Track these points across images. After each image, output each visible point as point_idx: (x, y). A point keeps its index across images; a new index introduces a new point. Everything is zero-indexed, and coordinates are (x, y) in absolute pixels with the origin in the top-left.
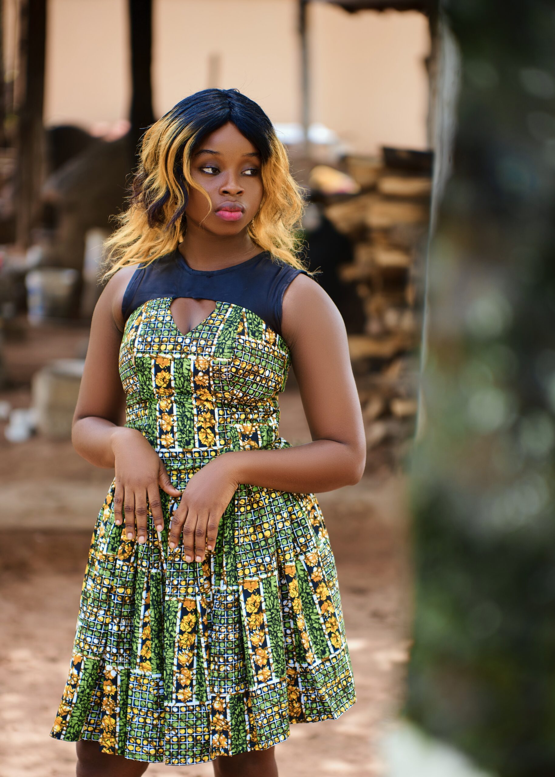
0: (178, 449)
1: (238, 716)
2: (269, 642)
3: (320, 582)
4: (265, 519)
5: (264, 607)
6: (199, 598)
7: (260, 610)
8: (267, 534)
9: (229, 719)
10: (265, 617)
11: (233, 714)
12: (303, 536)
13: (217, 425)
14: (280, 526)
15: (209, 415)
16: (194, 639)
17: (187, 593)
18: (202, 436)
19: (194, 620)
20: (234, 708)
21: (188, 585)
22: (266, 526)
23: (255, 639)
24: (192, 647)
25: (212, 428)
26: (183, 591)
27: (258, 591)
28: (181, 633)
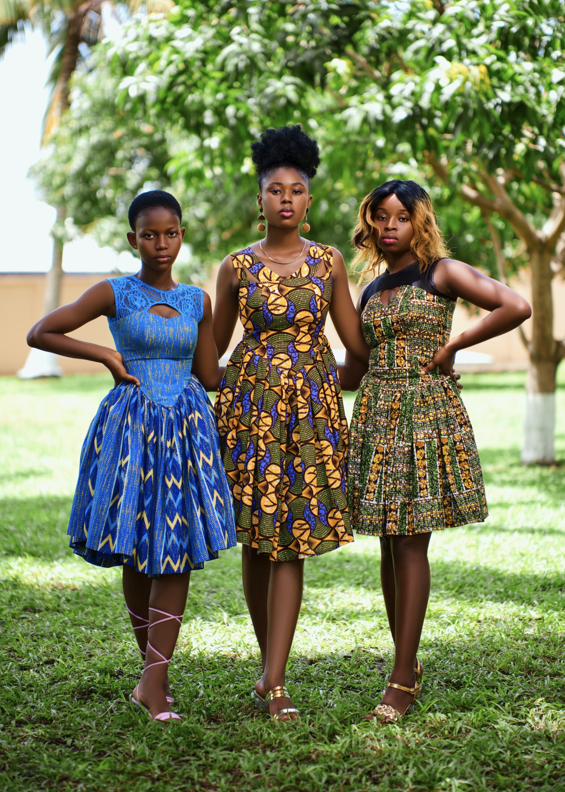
0: (387, 368)
1: (403, 514)
2: (427, 476)
3: (461, 451)
4: (430, 411)
5: (426, 457)
6: (386, 446)
7: (424, 459)
8: (431, 418)
9: (398, 514)
10: (426, 463)
11: (401, 512)
12: (452, 424)
13: (406, 356)
14: (439, 416)
15: (402, 350)
16: (380, 468)
17: (380, 442)
18: (398, 361)
19: (381, 458)
20: (401, 509)
21: (381, 438)
22: (431, 414)
23: (420, 473)
24: (378, 472)
25: (404, 357)
26: (378, 441)
27: (423, 448)
28: (374, 463)
